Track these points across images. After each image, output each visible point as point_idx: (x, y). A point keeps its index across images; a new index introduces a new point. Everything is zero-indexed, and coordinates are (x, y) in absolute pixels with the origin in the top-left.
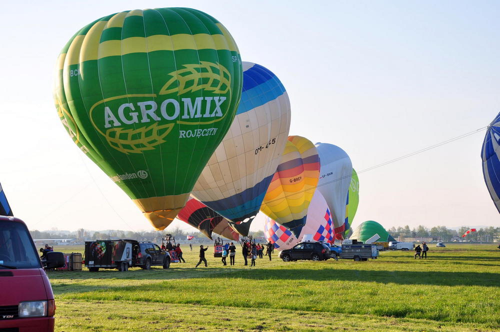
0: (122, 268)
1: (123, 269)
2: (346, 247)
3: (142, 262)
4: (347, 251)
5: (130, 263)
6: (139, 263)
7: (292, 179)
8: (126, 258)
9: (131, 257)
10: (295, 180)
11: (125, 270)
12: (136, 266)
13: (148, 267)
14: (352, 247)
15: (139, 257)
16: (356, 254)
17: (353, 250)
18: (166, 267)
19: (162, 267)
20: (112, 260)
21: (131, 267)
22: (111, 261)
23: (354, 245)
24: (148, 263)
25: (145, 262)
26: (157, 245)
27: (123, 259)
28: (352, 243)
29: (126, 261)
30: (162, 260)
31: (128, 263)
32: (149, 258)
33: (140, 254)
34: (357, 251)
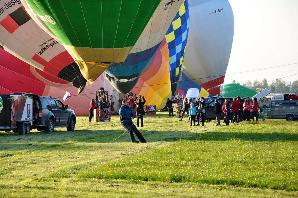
0: (24, 130)
1: (24, 132)
2: (276, 104)
3: (44, 123)
4: (277, 109)
5: (32, 124)
6: (40, 123)
8: (26, 117)
9: (31, 117)
11: (26, 133)
13: (51, 128)
14: (283, 103)
15: (40, 115)
16: (289, 113)
17: (284, 108)
18: (70, 129)
19: (65, 129)
21: (33, 128)
23: (287, 101)
24: (51, 123)
25: (47, 123)
27: (23, 119)
28: (283, 99)
29: (26, 121)
30: (66, 120)
31: (29, 124)
32: (52, 117)
33: (41, 112)
34: (291, 108)
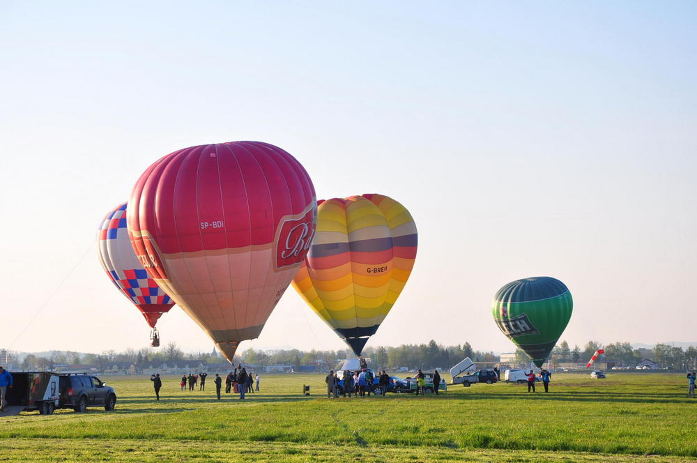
0: (45, 409)
1: (45, 411)
3: (74, 402)
5: (57, 403)
6: (70, 402)
7: (372, 267)
8: (50, 396)
9: (58, 394)
10: (375, 270)
11: (49, 413)
12: (65, 407)
13: (82, 408)
15: (70, 394)
18: (109, 407)
19: (103, 408)
20: (30, 399)
21: (58, 408)
22: (29, 401)
24: (83, 402)
25: (78, 401)
26: (96, 378)
27: (46, 398)
29: (50, 400)
30: (102, 399)
31: (54, 404)
32: (84, 395)
33: (71, 390)
